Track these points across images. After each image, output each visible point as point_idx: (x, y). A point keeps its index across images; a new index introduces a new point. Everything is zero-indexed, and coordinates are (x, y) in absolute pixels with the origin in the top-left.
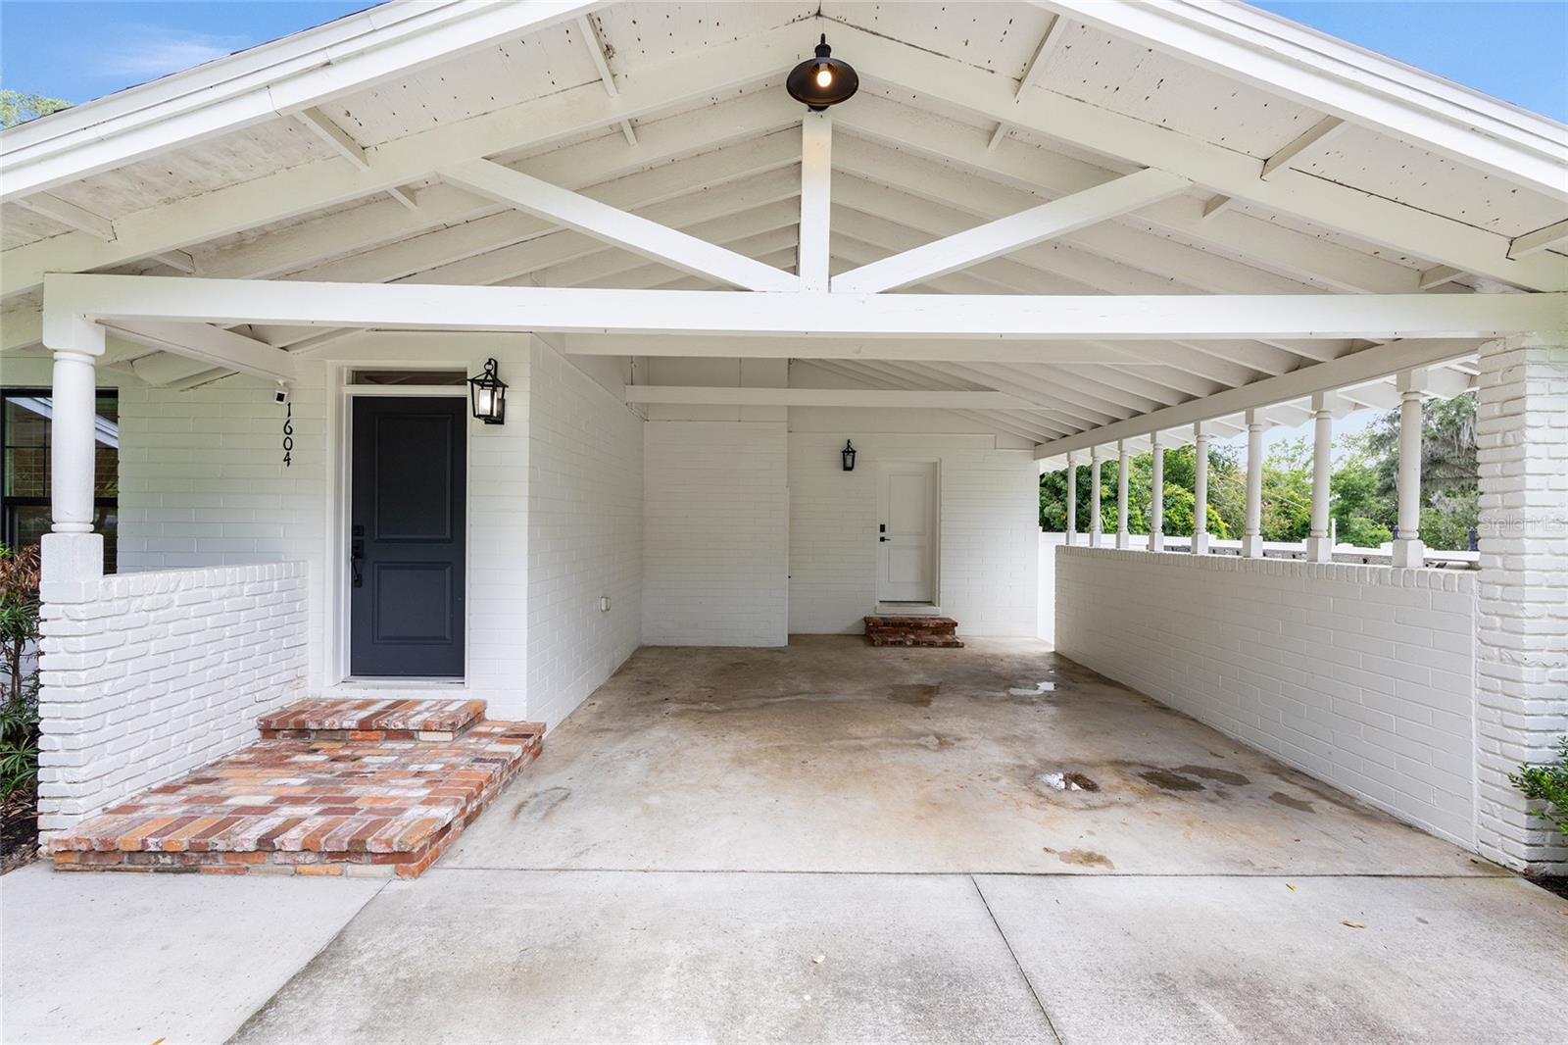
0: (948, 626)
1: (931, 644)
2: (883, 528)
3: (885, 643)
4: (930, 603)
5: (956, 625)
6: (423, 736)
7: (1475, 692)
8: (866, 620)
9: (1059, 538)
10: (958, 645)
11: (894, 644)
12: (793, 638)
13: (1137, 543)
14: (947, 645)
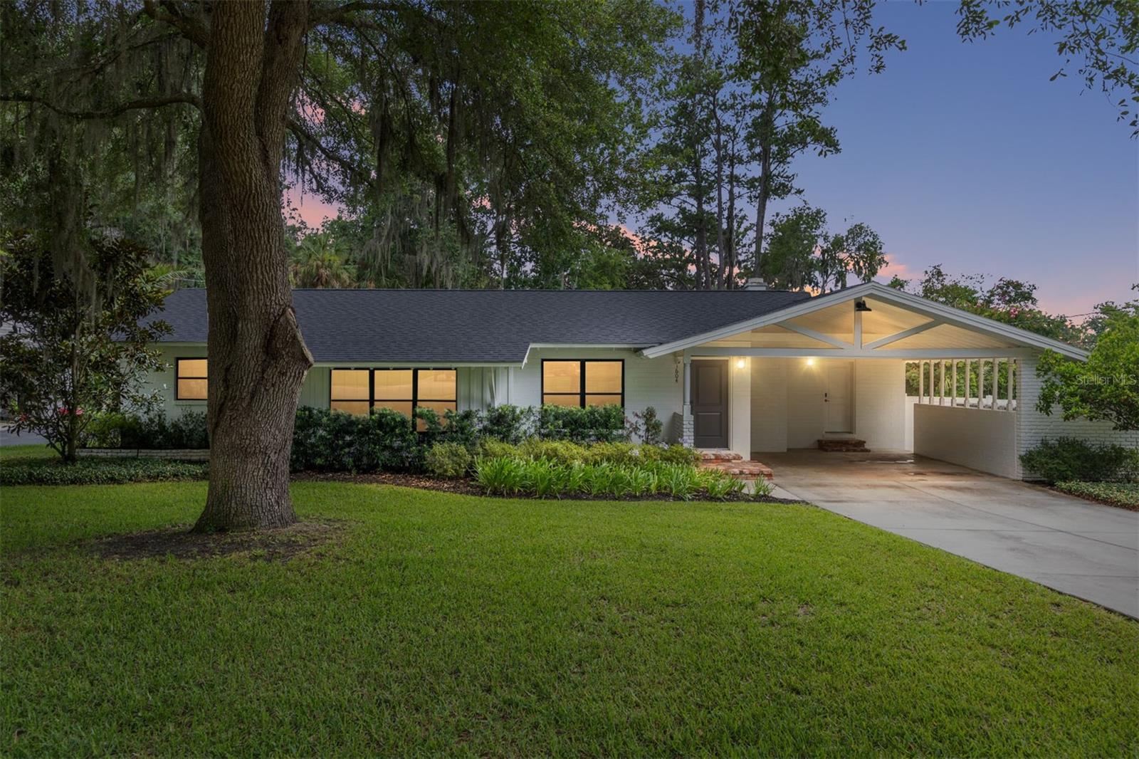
0: (862, 443)
1: (855, 451)
2: (826, 395)
3: (833, 451)
4: (850, 433)
5: (865, 442)
6: (733, 461)
7: (1016, 441)
8: (819, 441)
9: (915, 399)
10: (868, 451)
11: (837, 451)
12: (788, 450)
13: (947, 402)
14: (862, 451)
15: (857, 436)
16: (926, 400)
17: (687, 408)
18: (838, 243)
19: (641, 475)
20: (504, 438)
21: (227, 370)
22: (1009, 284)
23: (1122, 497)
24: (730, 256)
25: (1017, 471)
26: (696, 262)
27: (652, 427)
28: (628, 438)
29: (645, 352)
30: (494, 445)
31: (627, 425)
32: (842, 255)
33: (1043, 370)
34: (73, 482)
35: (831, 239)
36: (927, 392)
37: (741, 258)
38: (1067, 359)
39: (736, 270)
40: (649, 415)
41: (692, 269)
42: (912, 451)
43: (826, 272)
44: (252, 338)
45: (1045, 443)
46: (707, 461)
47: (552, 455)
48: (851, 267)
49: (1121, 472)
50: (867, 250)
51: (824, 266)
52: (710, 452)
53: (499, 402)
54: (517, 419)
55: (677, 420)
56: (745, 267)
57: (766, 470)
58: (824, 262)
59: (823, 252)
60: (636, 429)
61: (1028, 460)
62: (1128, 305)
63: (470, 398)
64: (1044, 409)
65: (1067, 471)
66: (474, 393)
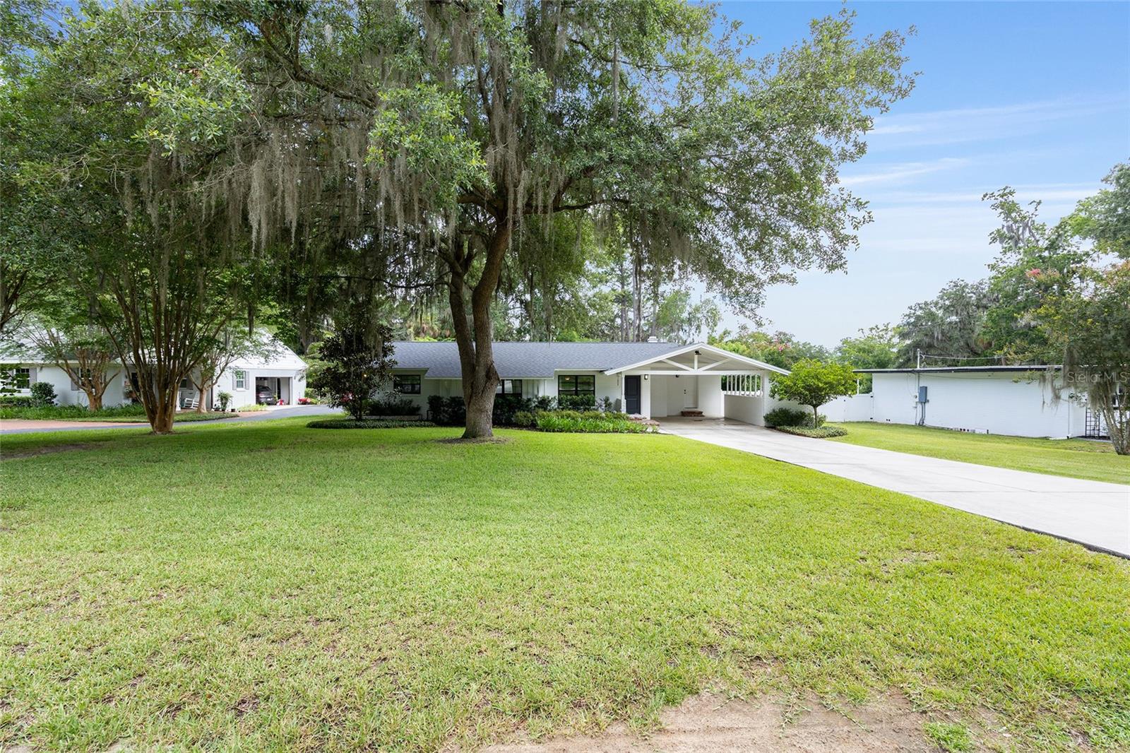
0: (701, 413)
1: (698, 416)
2: (685, 391)
3: (688, 416)
4: (696, 408)
5: (703, 412)
6: (643, 420)
7: (763, 410)
8: (682, 412)
9: (725, 392)
10: (704, 416)
11: (690, 416)
12: (668, 415)
13: (737, 393)
14: (701, 416)
15: (699, 410)
16: (729, 393)
17: (623, 396)
18: (697, 310)
19: (606, 424)
20: (545, 410)
21: (472, 383)
22: (780, 333)
23: (798, 431)
24: (639, 315)
25: (763, 423)
26: (621, 317)
27: (608, 405)
28: (597, 410)
29: (606, 373)
30: (541, 412)
31: (596, 404)
32: (699, 315)
33: (772, 380)
34: (373, 427)
35: (694, 307)
36: (730, 390)
37: (645, 315)
38: (782, 375)
39: (643, 322)
40: (607, 400)
41: (618, 321)
42: (723, 416)
43: (691, 324)
44: (482, 373)
45: (774, 411)
46: (632, 420)
47: (569, 416)
48: (703, 322)
49: (804, 422)
50: (712, 313)
51: (689, 321)
52: (632, 416)
53: (540, 395)
54: (550, 401)
55: (618, 402)
56: (648, 320)
57: (657, 423)
58: (689, 320)
59: (689, 314)
60: (601, 406)
61: (767, 418)
62: (857, 340)
63: (527, 393)
64: (773, 396)
65: (781, 421)
66: (530, 391)
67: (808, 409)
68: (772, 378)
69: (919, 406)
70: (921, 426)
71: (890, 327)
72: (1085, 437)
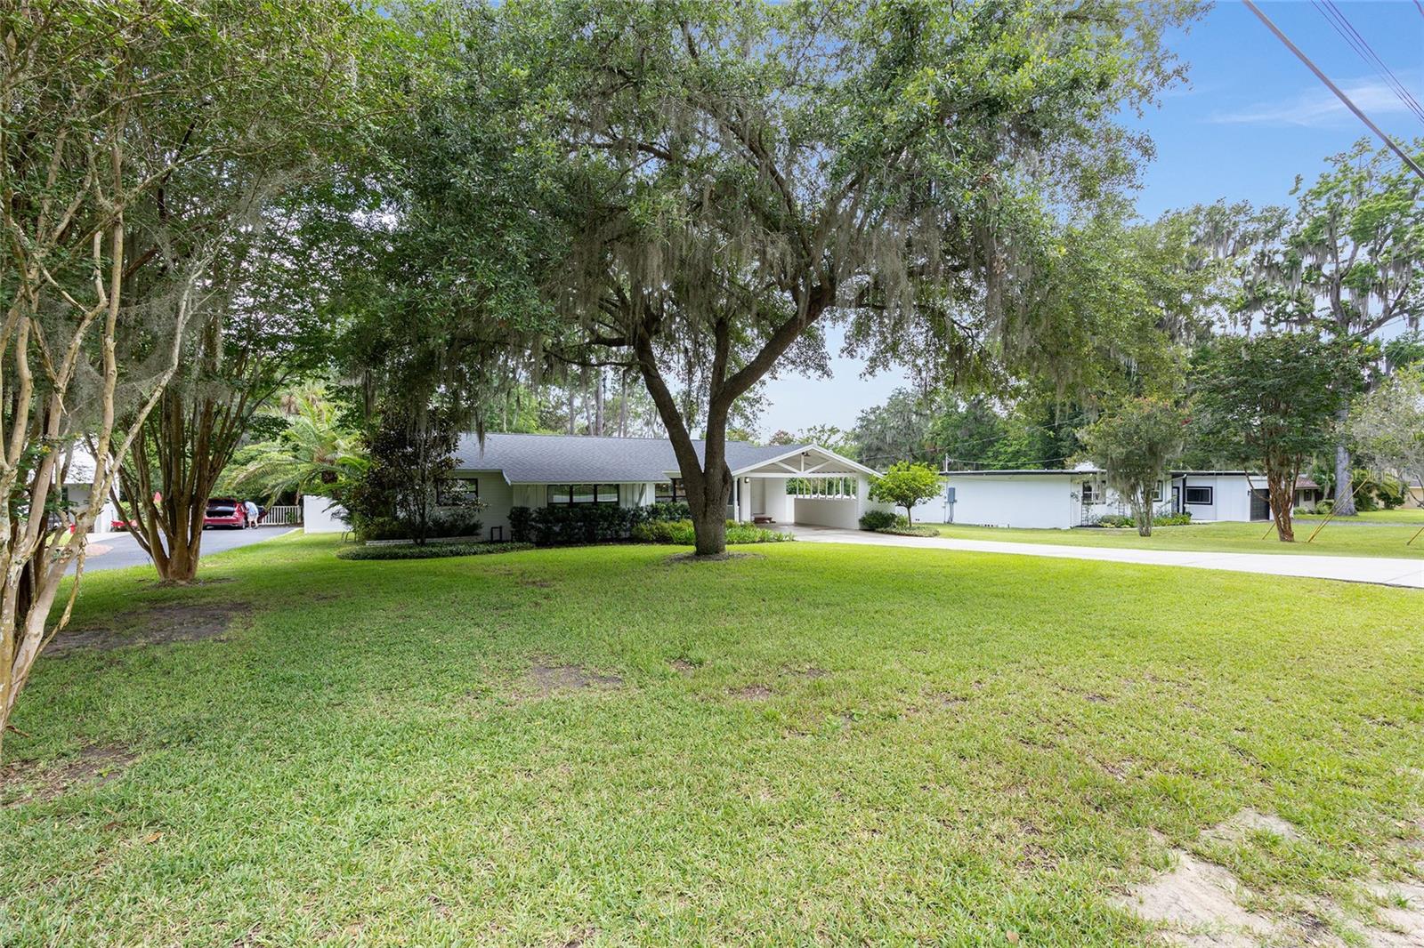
15: (767, 515)
16: (801, 497)
25: (857, 526)
33: (869, 483)
36: (801, 493)
42: (793, 520)
45: (869, 513)
61: (863, 521)
63: (626, 501)
64: (870, 498)
65: (876, 523)
66: (630, 498)
67: (899, 511)
68: (870, 480)
69: (948, 505)
70: (949, 523)
71: (826, 428)
72: (1081, 526)
